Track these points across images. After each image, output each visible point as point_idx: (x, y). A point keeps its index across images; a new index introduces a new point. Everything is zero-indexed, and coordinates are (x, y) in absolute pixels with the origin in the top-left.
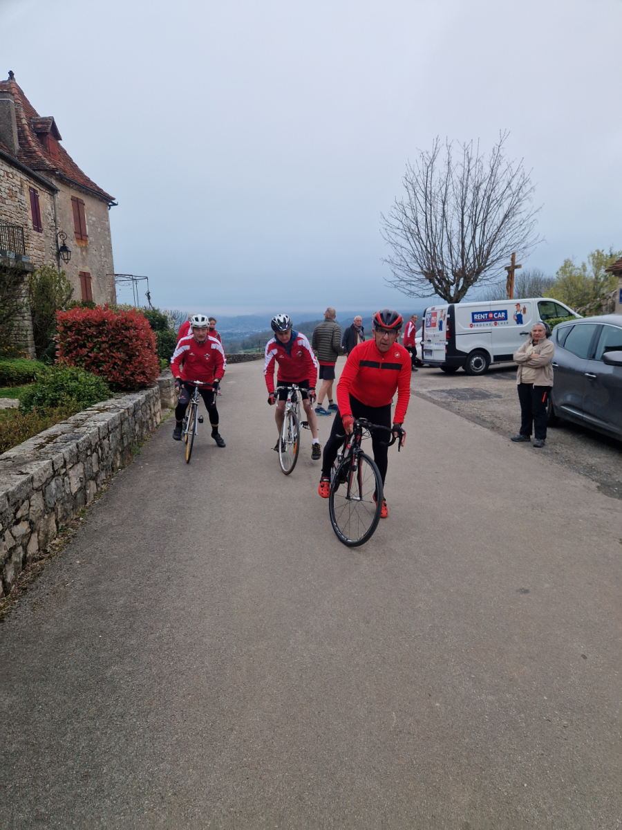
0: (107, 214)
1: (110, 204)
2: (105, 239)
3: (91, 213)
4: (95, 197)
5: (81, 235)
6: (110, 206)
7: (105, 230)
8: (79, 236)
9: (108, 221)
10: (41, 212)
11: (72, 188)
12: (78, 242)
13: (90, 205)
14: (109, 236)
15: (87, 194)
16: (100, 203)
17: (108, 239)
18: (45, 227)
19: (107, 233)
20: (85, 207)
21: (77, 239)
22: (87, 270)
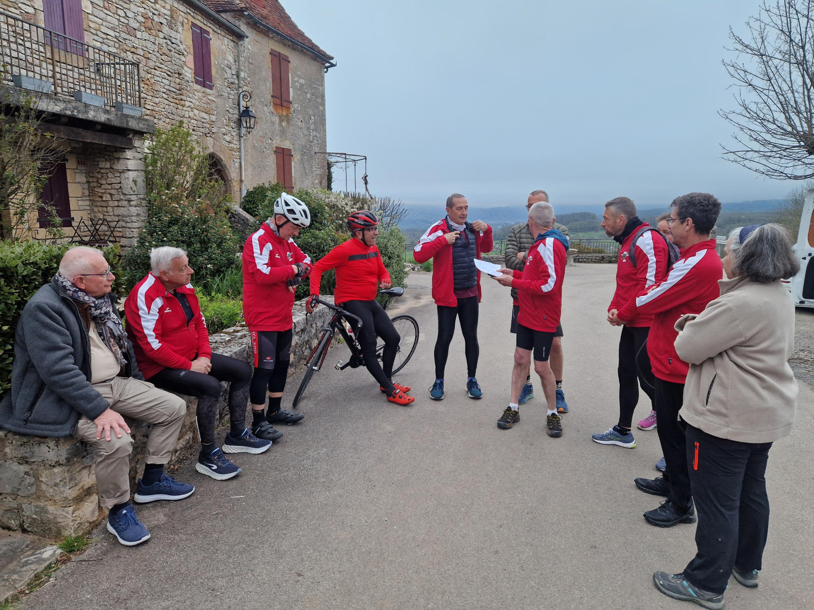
0: (323, 77)
1: (327, 65)
2: (317, 108)
3: (299, 73)
4: (305, 54)
5: (281, 100)
6: (327, 68)
7: (317, 97)
8: (278, 101)
9: (322, 85)
10: (214, 61)
11: (272, 38)
12: (276, 109)
13: (297, 64)
14: (323, 104)
15: (294, 49)
16: (313, 62)
17: (321, 108)
18: (218, 83)
19: (319, 100)
20: (290, 66)
21: (275, 104)
22: (287, 145)
